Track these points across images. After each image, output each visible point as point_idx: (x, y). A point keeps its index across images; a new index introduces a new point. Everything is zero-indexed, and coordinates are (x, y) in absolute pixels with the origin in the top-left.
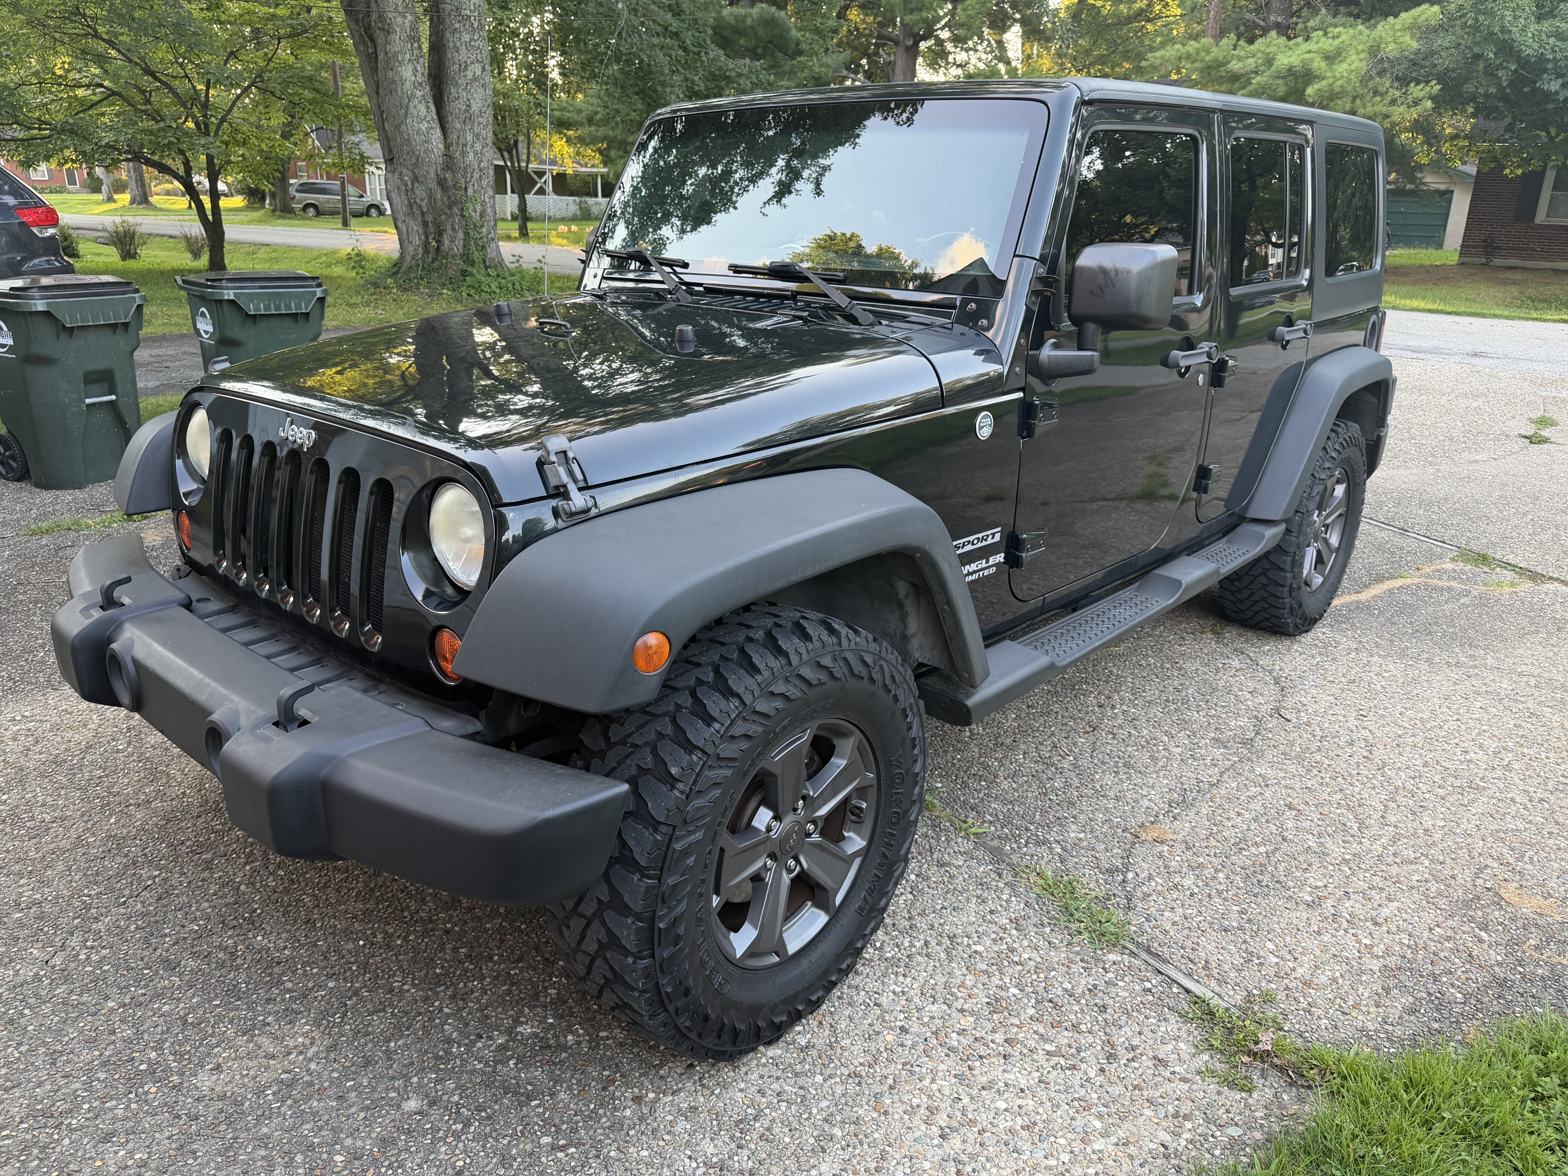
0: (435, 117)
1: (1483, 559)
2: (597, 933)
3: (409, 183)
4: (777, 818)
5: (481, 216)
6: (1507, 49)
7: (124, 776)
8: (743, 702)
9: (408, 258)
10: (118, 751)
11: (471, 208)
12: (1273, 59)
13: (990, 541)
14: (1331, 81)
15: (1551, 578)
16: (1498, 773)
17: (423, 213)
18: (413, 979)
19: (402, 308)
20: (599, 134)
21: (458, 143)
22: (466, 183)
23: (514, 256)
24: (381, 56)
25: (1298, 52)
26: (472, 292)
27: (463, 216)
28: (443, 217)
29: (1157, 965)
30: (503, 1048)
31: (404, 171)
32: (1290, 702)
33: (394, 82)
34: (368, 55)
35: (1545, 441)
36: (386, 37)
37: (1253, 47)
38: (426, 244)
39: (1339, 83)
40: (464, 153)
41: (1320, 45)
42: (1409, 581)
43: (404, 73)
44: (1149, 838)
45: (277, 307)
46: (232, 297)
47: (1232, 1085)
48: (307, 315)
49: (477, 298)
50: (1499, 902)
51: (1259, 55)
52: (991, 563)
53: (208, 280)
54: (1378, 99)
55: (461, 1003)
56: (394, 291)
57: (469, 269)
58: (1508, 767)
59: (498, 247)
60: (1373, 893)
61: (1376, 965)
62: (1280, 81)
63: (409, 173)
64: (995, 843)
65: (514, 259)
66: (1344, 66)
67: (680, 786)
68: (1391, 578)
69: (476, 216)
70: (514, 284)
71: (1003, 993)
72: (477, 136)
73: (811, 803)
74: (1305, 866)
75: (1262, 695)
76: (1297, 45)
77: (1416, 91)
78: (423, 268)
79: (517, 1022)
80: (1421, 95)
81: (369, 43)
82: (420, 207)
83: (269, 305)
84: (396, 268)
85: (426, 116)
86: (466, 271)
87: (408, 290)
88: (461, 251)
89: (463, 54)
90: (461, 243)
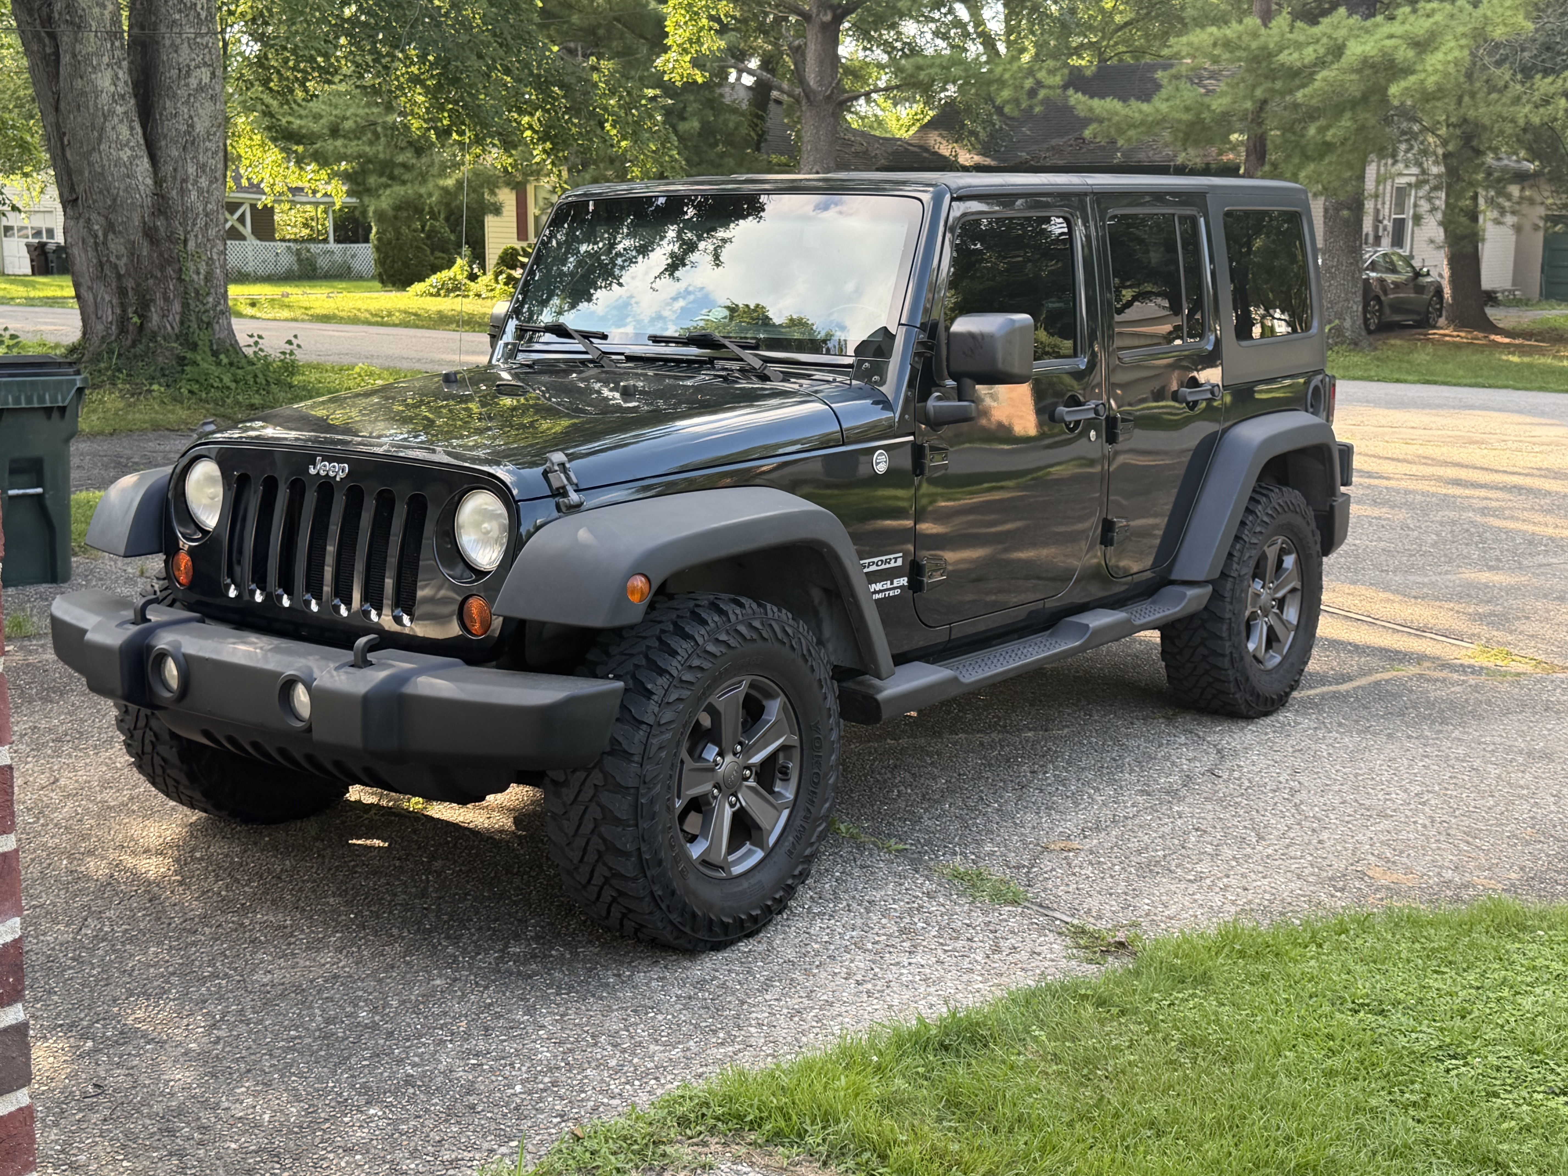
0: (142, 142)
1: (1500, 654)
3: (100, 234)
4: (721, 754)
5: (206, 278)
8: (696, 643)
9: (96, 341)
11: (192, 268)
12: (1344, 45)
13: (893, 564)
16: (1412, 806)
17: (119, 277)
18: (409, 931)
19: (94, 411)
20: (349, 151)
21: (175, 178)
23: (251, 336)
24: (65, 59)
26: (195, 387)
27: (180, 280)
28: (151, 282)
29: (1046, 912)
30: (500, 957)
31: (94, 216)
32: (1227, 764)
33: (83, 93)
34: (45, 57)
36: (76, 33)
37: (1316, 30)
38: (123, 321)
39: (1433, 79)
40: (183, 192)
42: (1402, 674)
43: (99, 82)
44: (1057, 848)
47: (1090, 961)
49: (204, 395)
50: (1362, 876)
51: (1325, 40)
52: (895, 584)
55: (455, 940)
57: (189, 355)
59: (229, 324)
60: (1252, 874)
61: (1234, 909)
62: (1354, 77)
63: (102, 220)
64: (915, 855)
65: (251, 341)
66: (1440, 55)
69: (199, 280)
70: (256, 376)
71: (913, 926)
72: (202, 167)
73: (748, 751)
75: (1200, 761)
76: (1377, 26)
77: (1545, 85)
78: (120, 355)
81: (47, 41)
82: (116, 267)
85: (128, 141)
86: (184, 358)
87: (100, 387)
88: (177, 330)
89: (185, 55)
90: (178, 318)
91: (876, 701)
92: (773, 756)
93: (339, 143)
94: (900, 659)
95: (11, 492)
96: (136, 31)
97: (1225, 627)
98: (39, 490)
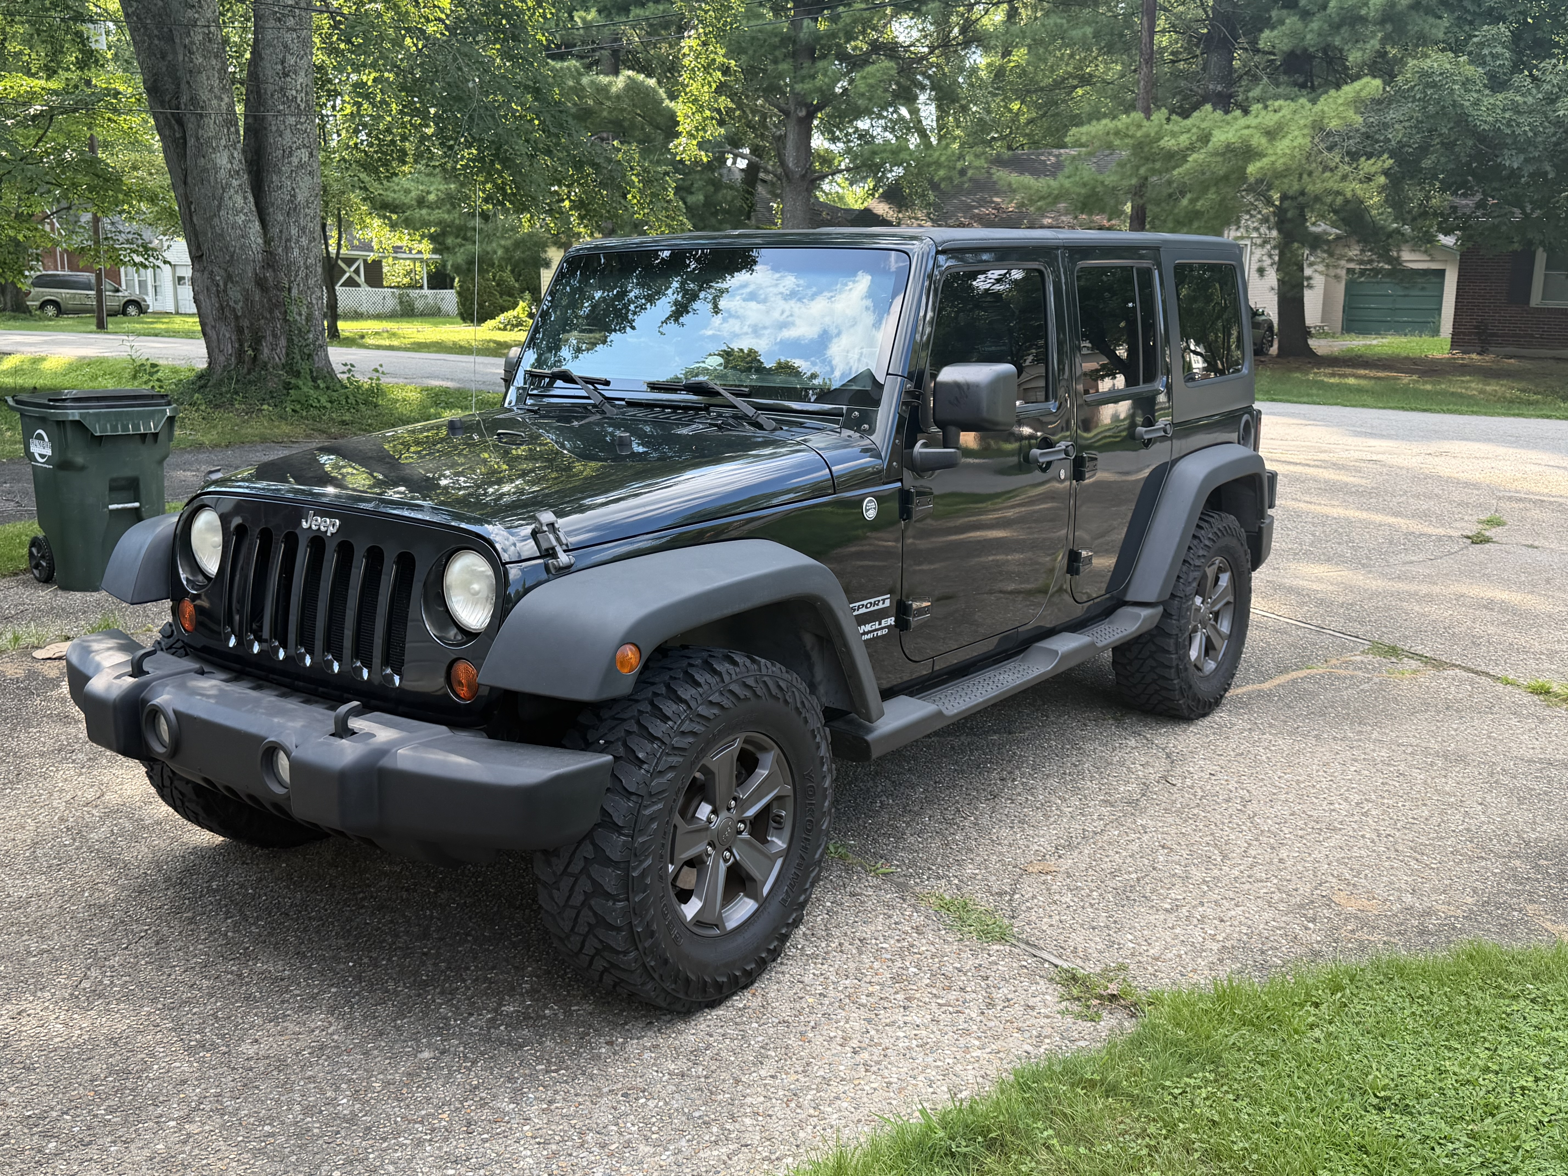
0: (254, 209)
1: (1393, 651)
2: (585, 885)
3: (221, 283)
4: (714, 812)
5: (307, 320)
6: (1462, 121)
7: (82, 863)
8: (689, 707)
9: (218, 369)
10: (65, 846)
11: (296, 310)
12: (1211, 134)
13: (881, 606)
14: (1273, 158)
15: (1454, 665)
16: (1356, 818)
17: (237, 318)
19: (215, 427)
20: (432, 218)
21: (281, 238)
22: (290, 282)
23: (345, 365)
24: (191, 142)
25: (1235, 127)
26: (298, 407)
27: (286, 320)
28: (262, 322)
29: (1034, 952)
30: (493, 1020)
31: (216, 269)
32: (1178, 771)
33: (205, 170)
34: (175, 140)
35: (1487, 540)
36: (198, 121)
37: (1189, 122)
38: (240, 353)
39: (1281, 161)
40: (287, 249)
41: (1260, 119)
42: (1313, 672)
43: (218, 161)
44: (1035, 870)
45: (125, 428)
46: (77, 418)
47: (1085, 1018)
48: (155, 435)
49: (304, 413)
50: (1329, 902)
51: (1194, 130)
52: (883, 625)
53: (50, 400)
55: (450, 997)
56: (203, 407)
57: (293, 381)
58: (1365, 814)
59: (327, 355)
60: (1224, 901)
61: (1215, 947)
62: (1219, 159)
63: (222, 272)
64: (902, 880)
65: (346, 369)
66: (1286, 142)
67: (645, 766)
68: (1298, 669)
69: (301, 320)
70: (347, 398)
71: (905, 972)
72: (303, 229)
73: (743, 805)
74: (1169, 886)
75: (1153, 767)
76: (1236, 119)
77: (1368, 165)
78: (238, 381)
79: (500, 1005)
80: (1373, 170)
81: (176, 127)
82: (234, 310)
83: (116, 426)
84: (202, 380)
85: (243, 208)
86: (290, 383)
87: (221, 407)
88: (283, 361)
89: (287, 139)
90: (284, 351)
91: (866, 742)
92: (767, 808)
93: (424, 211)
94: (887, 694)
95: (111, 507)
96: (250, 120)
97: (1172, 641)
98: (137, 504)
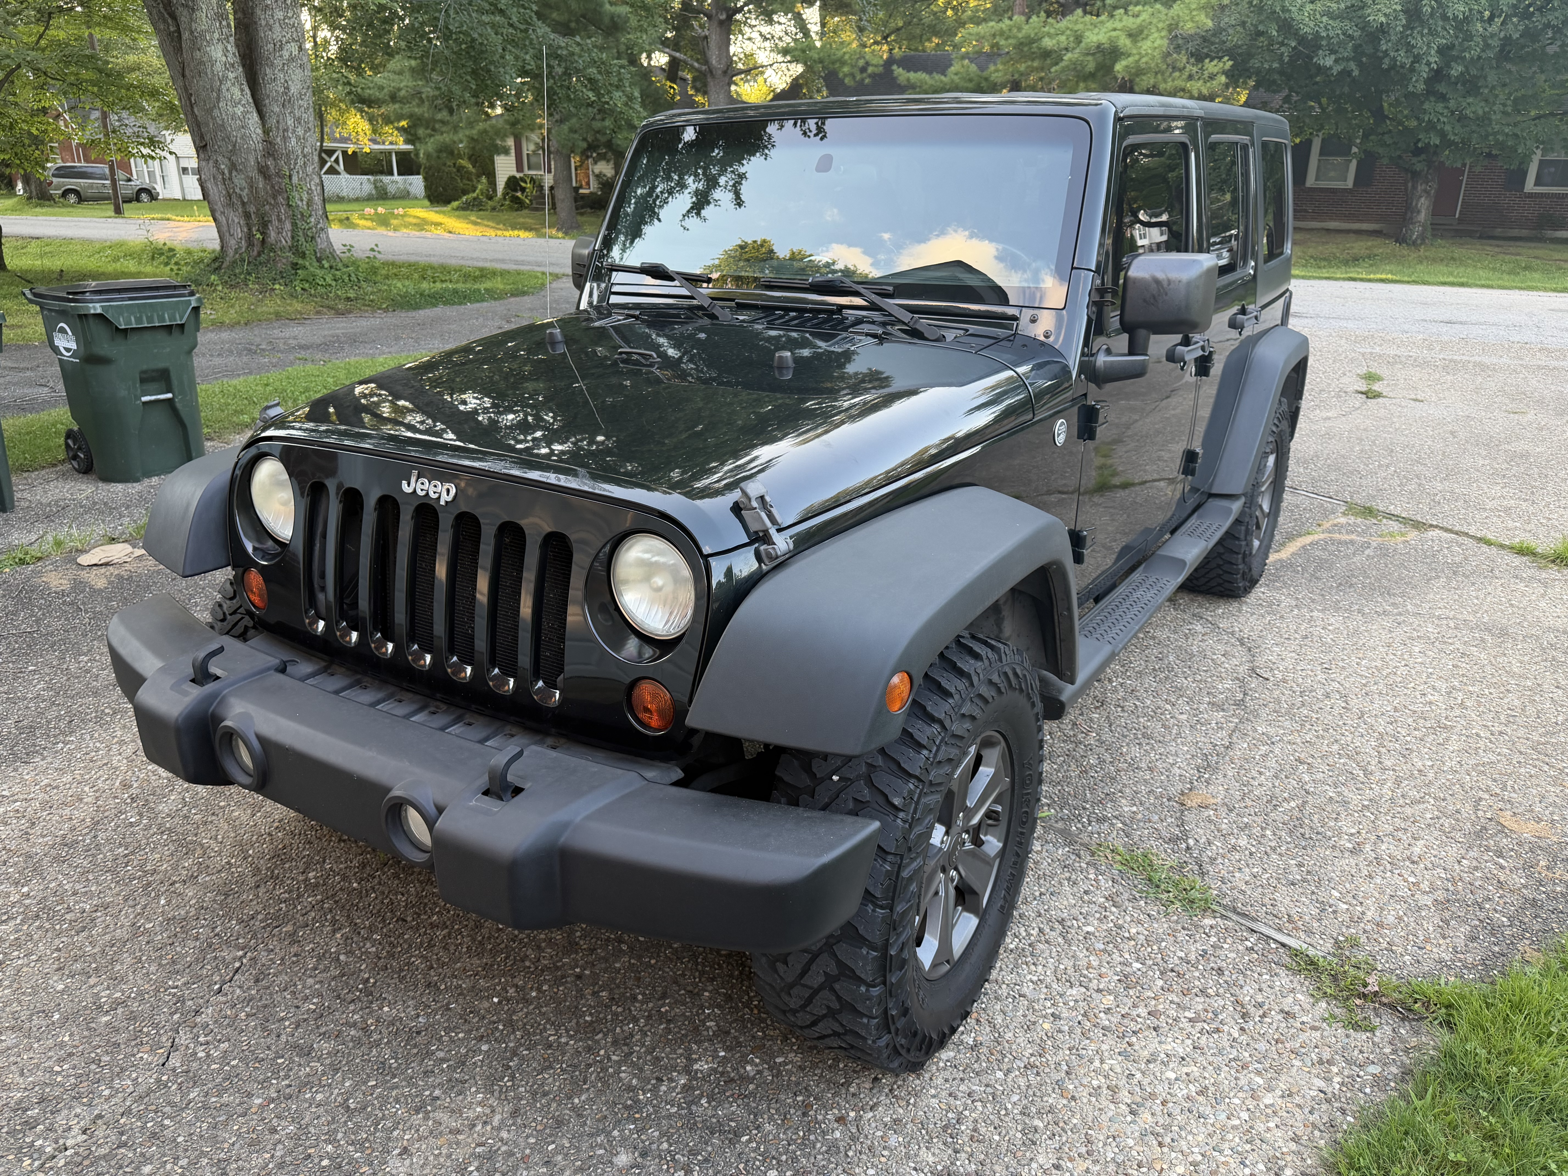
0: (251, 100)
2: (824, 966)
3: (226, 172)
4: (946, 832)
5: (308, 205)
9: (231, 252)
11: (297, 196)
14: (1137, 57)
17: (243, 204)
18: (567, 1031)
19: (232, 306)
20: (404, 112)
21: (278, 128)
22: (291, 170)
23: (345, 245)
24: (186, 35)
25: (1104, 30)
26: (307, 286)
27: (289, 206)
28: (267, 207)
29: (1248, 924)
31: (220, 158)
32: (1260, 661)
33: (202, 63)
34: (170, 34)
35: (1378, 395)
36: (191, 15)
37: (1062, 25)
38: (250, 237)
39: (1144, 60)
40: (285, 139)
41: (1124, 23)
42: (1316, 537)
43: (213, 54)
44: (1194, 804)
45: (150, 320)
46: (99, 311)
47: (1356, 1027)
48: (182, 326)
49: (313, 292)
50: (1502, 829)
53: (69, 293)
54: (1177, 74)
56: (220, 288)
57: (300, 261)
58: (1463, 706)
59: (328, 237)
60: (1400, 834)
61: (1428, 900)
62: (1090, 58)
63: (226, 161)
64: (1060, 825)
65: (345, 249)
66: (1147, 43)
67: (901, 815)
68: (1300, 535)
69: (303, 205)
70: (349, 275)
71: (1128, 969)
72: (298, 120)
73: (968, 815)
75: (1234, 657)
76: (1103, 22)
77: (1212, 66)
78: (249, 263)
80: (1215, 70)
81: (170, 21)
82: (240, 196)
83: (141, 317)
84: (217, 262)
85: (240, 100)
86: (297, 264)
87: (236, 287)
88: (290, 243)
89: (277, 33)
90: (289, 234)
93: (397, 106)
95: (144, 399)
96: (239, 15)
97: (1245, 532)
98: (170, 395)
